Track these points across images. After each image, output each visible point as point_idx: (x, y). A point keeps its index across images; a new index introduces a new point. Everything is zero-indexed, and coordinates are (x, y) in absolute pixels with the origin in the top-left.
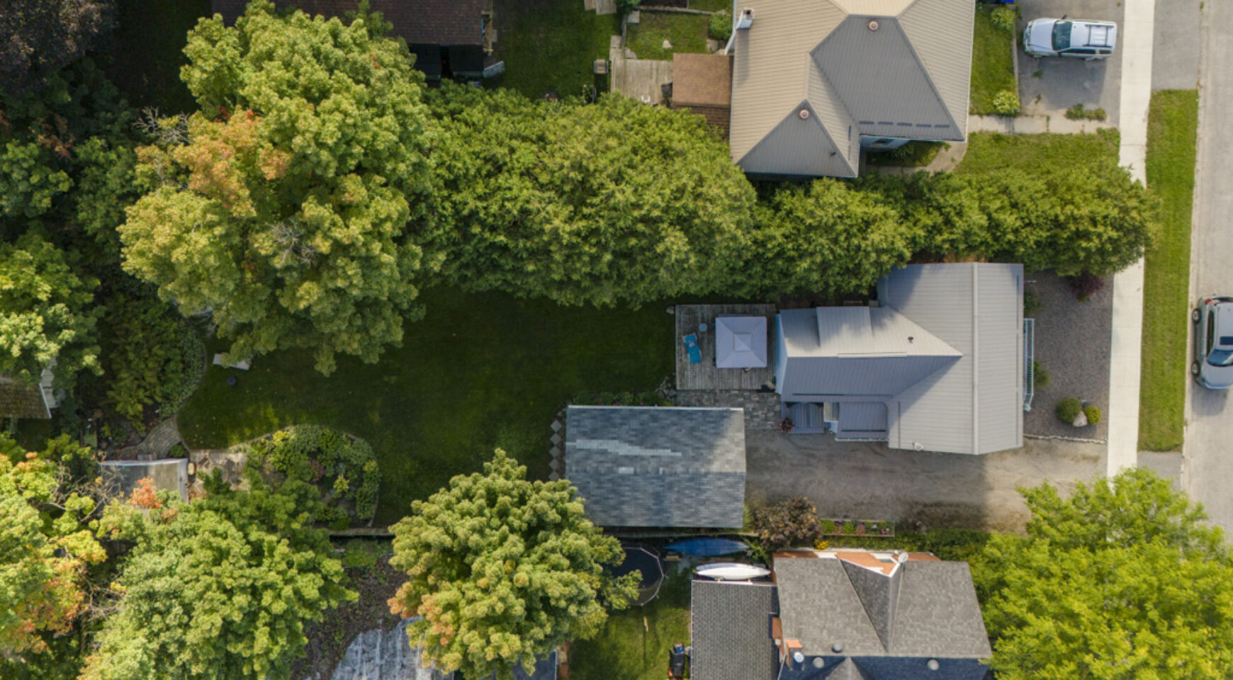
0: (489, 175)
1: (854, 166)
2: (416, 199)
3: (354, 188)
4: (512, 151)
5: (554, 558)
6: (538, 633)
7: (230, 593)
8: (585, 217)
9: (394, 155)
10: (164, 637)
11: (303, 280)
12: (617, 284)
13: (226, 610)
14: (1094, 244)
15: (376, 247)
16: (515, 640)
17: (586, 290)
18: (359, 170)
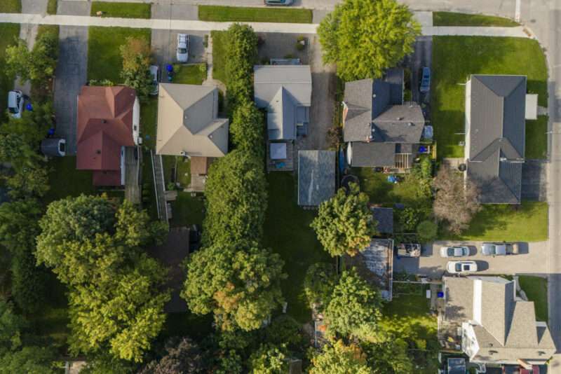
0: (230, 229)
1: (226, 120)
2: (237, 249)
3: (236, 266)
4: (223, 222)
5: (340, 210)
6: (361, 214)
7: (349, 301)
8: (242, 201)
9: (226, 255)
10: (362, 320)
11: (261, 280)
12: (261, 191)
13: (354, 302)
14: (248, 46)
15: (252, 260)
16: (361, 221)
17: (263, 200)
18: (231, 264)
